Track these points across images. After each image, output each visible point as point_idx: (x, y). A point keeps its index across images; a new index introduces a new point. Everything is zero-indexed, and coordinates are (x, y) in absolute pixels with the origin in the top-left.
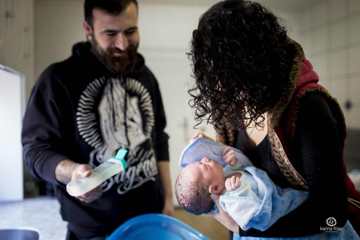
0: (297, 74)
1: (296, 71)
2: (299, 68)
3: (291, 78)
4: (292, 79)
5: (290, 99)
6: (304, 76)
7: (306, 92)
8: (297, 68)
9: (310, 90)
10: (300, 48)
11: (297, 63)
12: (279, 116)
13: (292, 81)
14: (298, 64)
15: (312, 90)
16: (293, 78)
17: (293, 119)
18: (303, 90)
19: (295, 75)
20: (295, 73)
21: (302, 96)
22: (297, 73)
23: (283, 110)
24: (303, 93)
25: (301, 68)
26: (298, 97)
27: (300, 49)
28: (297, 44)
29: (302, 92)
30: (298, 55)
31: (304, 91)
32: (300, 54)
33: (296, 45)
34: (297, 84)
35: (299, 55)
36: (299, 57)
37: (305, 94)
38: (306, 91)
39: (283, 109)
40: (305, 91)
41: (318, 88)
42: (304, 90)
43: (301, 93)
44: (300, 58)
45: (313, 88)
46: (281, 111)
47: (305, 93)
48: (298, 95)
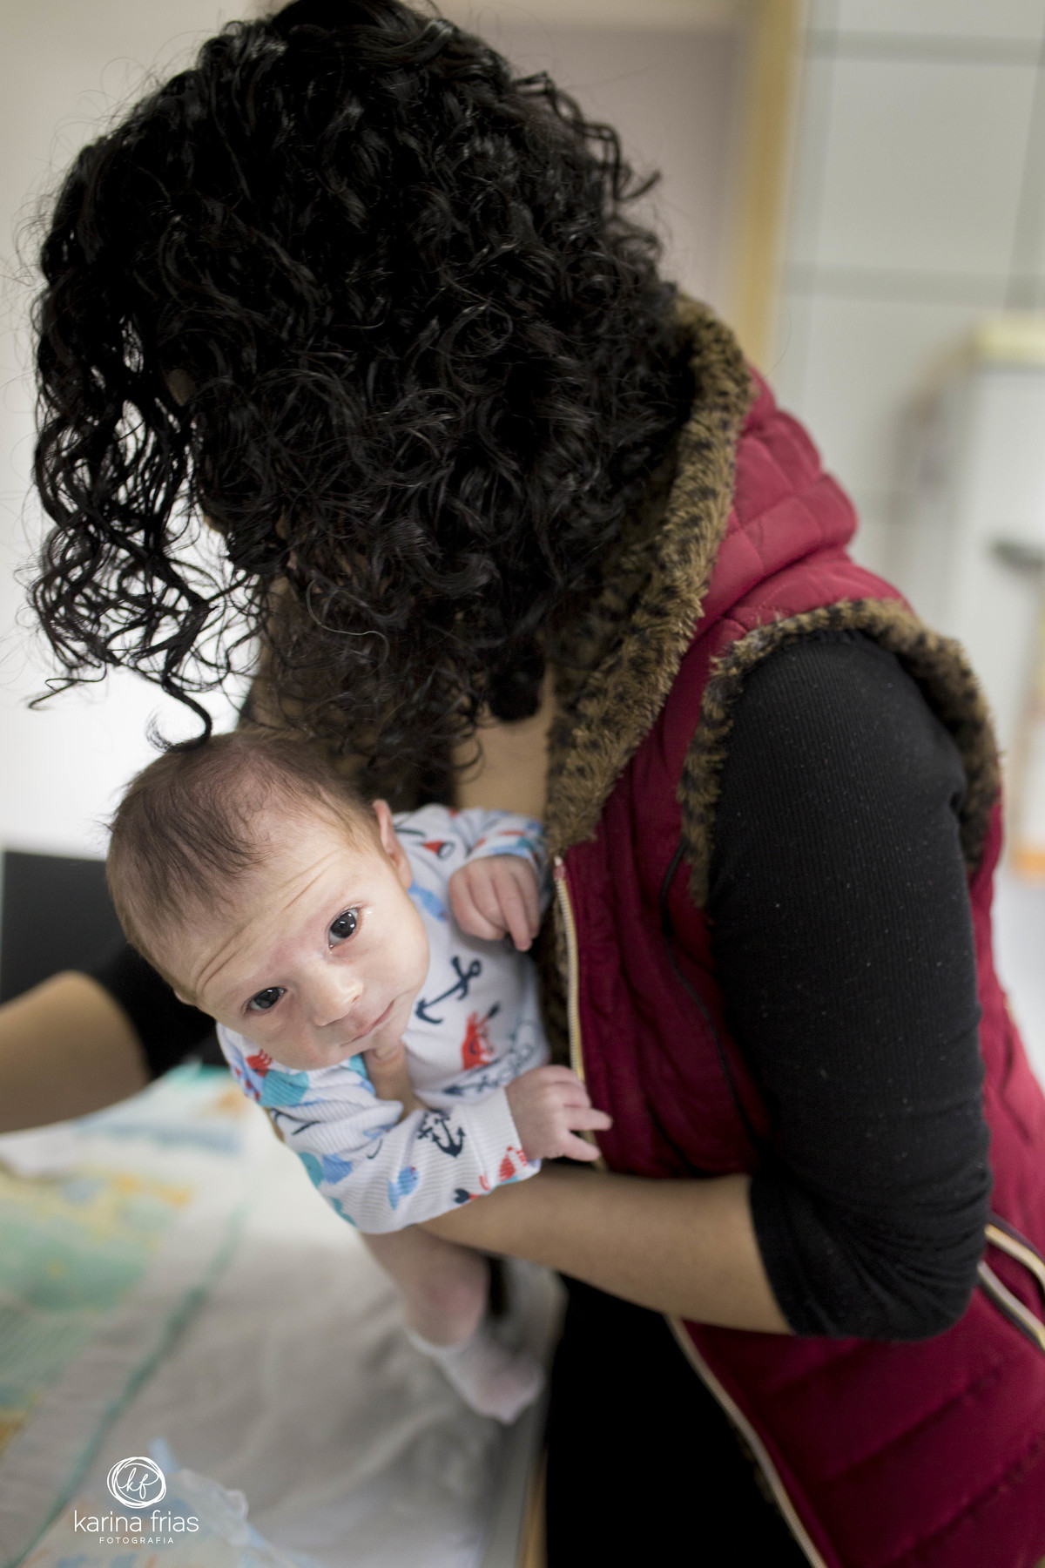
0: (704, 523)
1: (701, 505)
2: (720, 488)
3: (670, 551)
4: (676, 557)
5: (664, 685)
6: (754, 526)
7: (769, 639)
8: (709, 481)
9: (789, 625)
10: (723, 352)
11: (706, 453)
12: (600, 785)
13: (678, 574)
14: (710, 461)
15: (805, 618)
16: (683, 551)
17: (692, 802)
18: (748, 628)
19: (696, 530)
20: (694, 521)
21: (737, 664)
22: (709, 516)
23: (627, 752)
24: (749, 644)
25: (727, 485)
26: (716, 673)
27: (728, 362)
28: (711, 325)
29: (742, 637)
30: (709, 400)
31: (755, 632)
32: (724, 394)
33: (706, 336)
34: (705, 592)
35: (720, 400)
36: (717, 415)
37: (763, 649)
38: (767, 629)
39: (624, 745)
40: (761, 633)
41: (840, 605)
42: (754, 627)
43: (733, 647)
44: (725, 416)
45: (810, 609)
46: (615, 761)
47: (761, 644)
48: (715, 660)
